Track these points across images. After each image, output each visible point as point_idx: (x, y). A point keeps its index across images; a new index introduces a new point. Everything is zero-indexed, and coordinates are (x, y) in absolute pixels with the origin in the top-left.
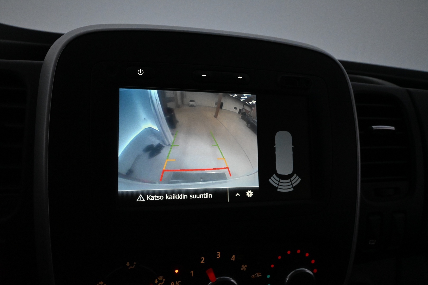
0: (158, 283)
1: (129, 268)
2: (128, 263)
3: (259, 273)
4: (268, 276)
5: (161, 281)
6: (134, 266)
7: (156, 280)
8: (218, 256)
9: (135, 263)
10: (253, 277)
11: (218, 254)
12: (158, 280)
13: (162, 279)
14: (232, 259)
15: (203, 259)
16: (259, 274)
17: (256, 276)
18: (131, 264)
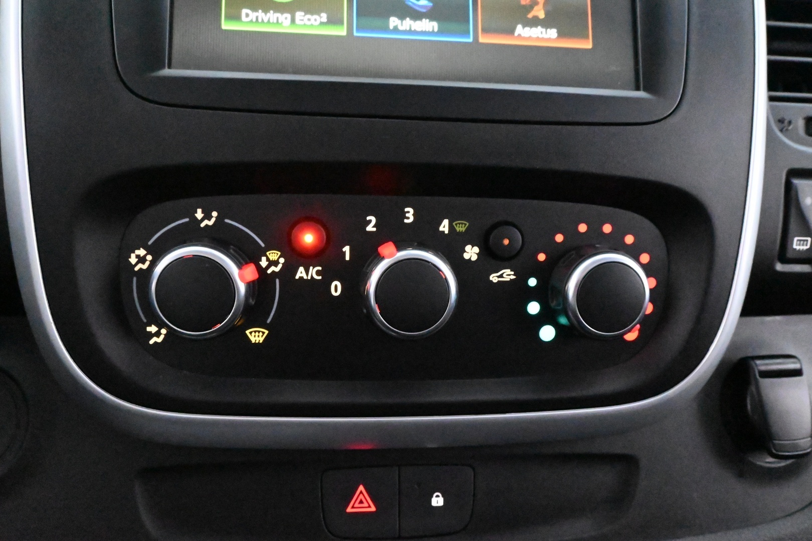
0: (268, 267)
1: (202, 225)
2: (199, 211)
3: (508, 271)
4: (532, 282)
5: (275, 263)
6: (213, 220)
7: (264, 259)
8: (408, 218)
9: (215, 214)
10: (494, 278)
11: (408, 212)
12: (268, 259)
13: (276, 258)
14: (441, 229)
15: (370, 221)
16: (508, 275)
17: (501, 276)
18: (208, 216)
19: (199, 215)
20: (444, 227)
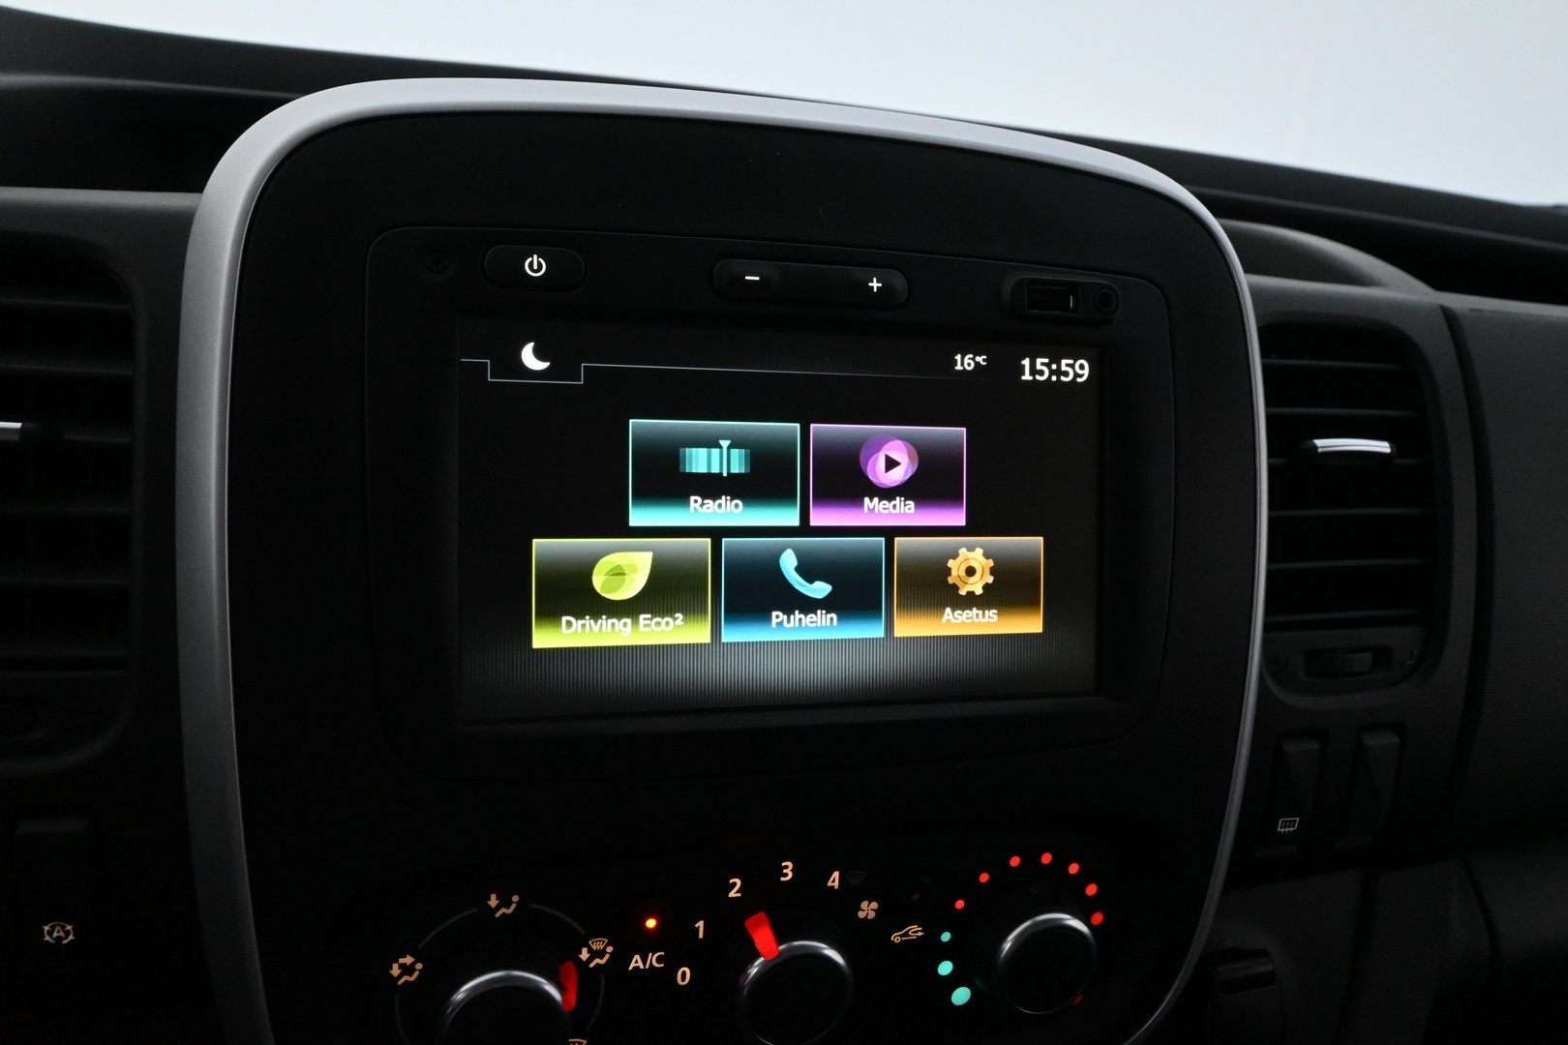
0: (590, 960)
1: (498, 915)
2: (493, 897)
3: (915, 928)
4: (946, 937)
5: (601, 954)
6: (513, 906)
7: (585, 950)
8: (786, 875)
9: (515, 898)
10: (896, 938)
11: (787, 867)
12: (590, 950)
13: (602, 947)
14: (830, 884)
15: (735, 884)
16: (915, 931)
17: (906, 934)
18: (505, 902)
19: (493, 902)
20: (834, 881)
